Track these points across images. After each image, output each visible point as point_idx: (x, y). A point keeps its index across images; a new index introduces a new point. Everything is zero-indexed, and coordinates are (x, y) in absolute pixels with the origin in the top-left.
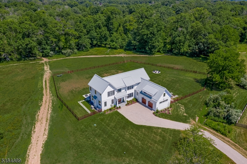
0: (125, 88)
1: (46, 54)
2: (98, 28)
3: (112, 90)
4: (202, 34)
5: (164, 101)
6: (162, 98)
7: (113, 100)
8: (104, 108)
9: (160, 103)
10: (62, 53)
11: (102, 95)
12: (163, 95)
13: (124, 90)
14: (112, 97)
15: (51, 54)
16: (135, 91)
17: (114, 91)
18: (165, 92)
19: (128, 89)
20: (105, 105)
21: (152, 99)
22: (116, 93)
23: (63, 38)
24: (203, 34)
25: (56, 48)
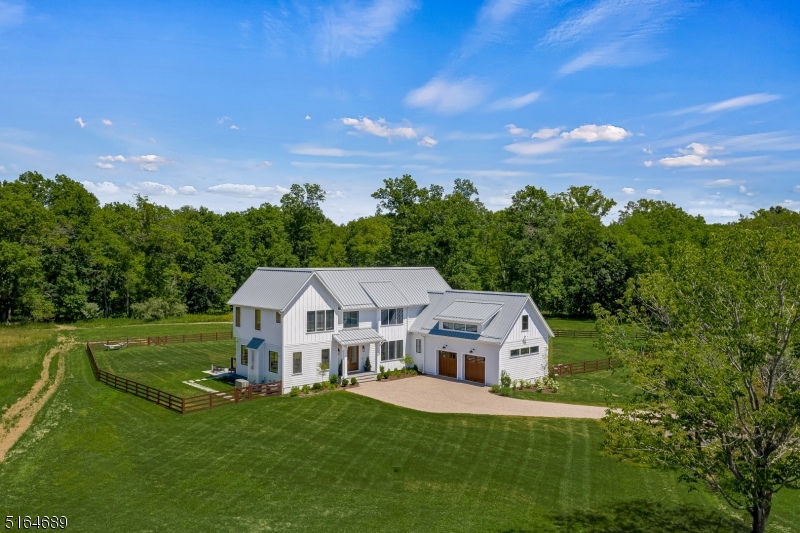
0: (370, 314)
1: (69, 310)
2: (262, 246)
3: (326, 307)
4: (602, 243)
5: (525, 351)
6: (516, 338)
7: (325, 354)
8: (290, 382)
9: (514, 353)
10: (131, 313)
11: (286, 319)
12: (520, 322)
13: (369, 324)
14: (324, 339)
15: (89, 311)
16: (410, 334)
17: (330, 313)
18: (525, 313)
19: (384, 322)
20: (297, 366)
21: (480, 339)
22: (338, 326)
23: (138, 262)
24: (606, 243)
25: (108, 294)
